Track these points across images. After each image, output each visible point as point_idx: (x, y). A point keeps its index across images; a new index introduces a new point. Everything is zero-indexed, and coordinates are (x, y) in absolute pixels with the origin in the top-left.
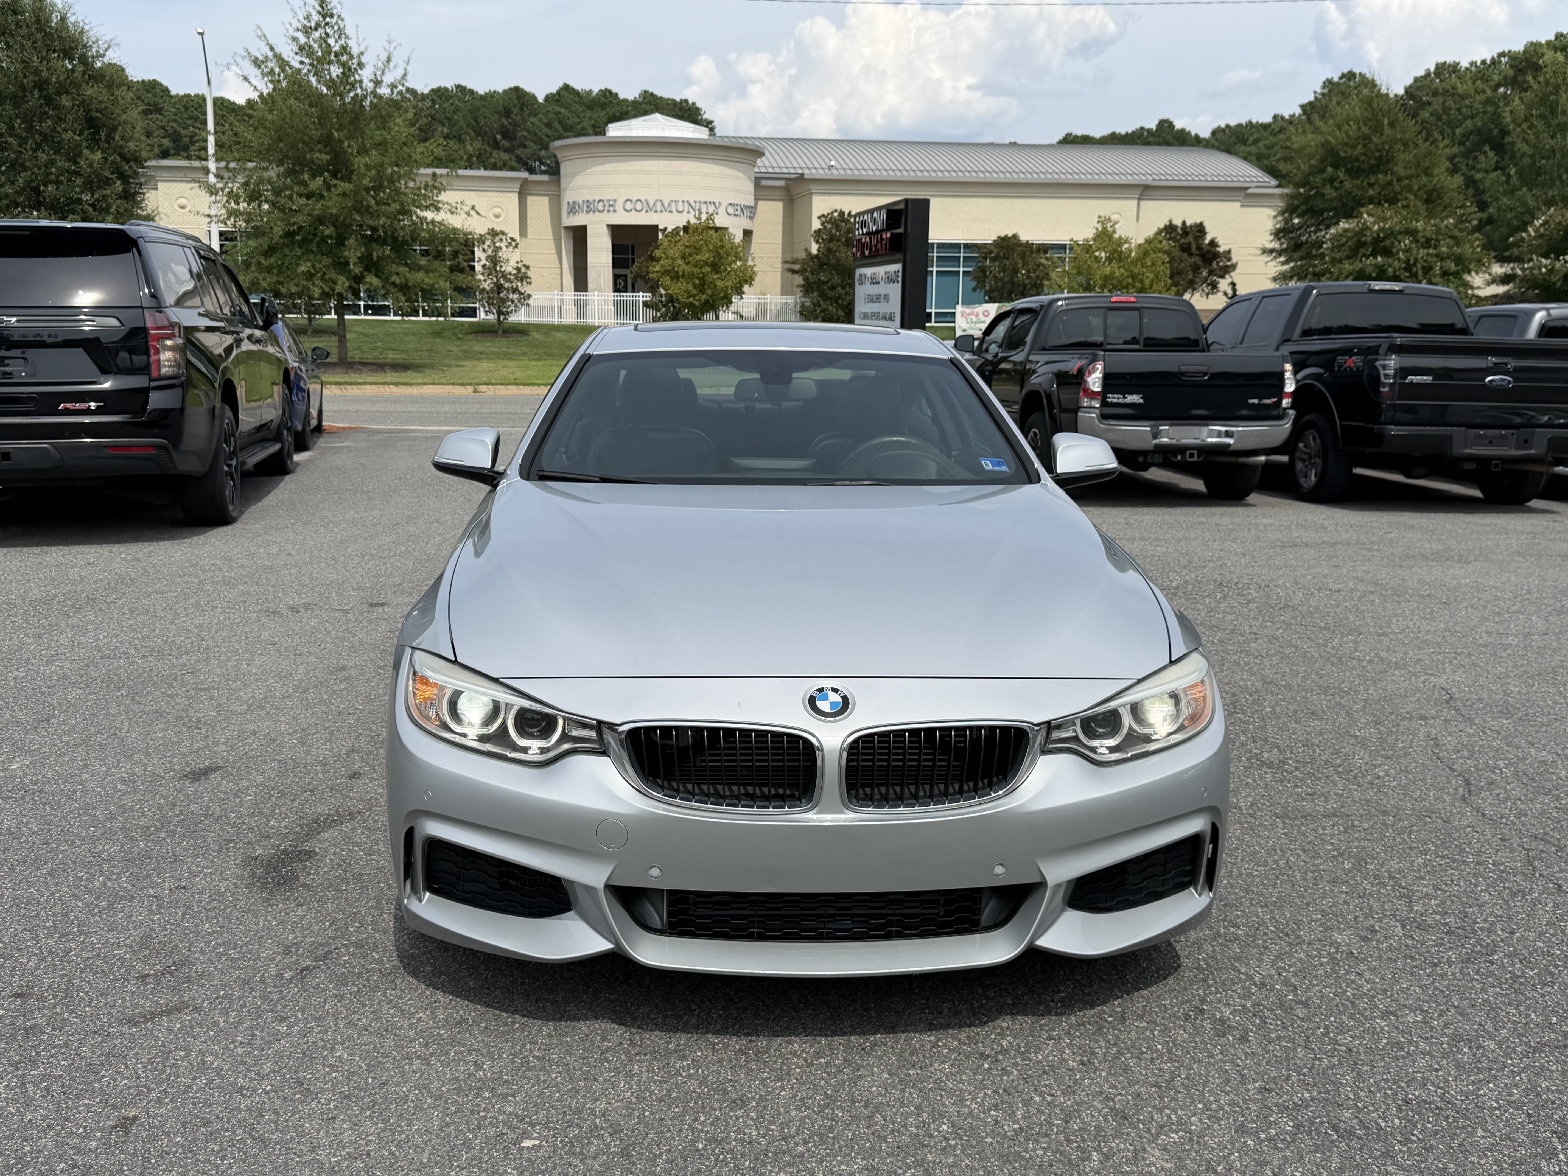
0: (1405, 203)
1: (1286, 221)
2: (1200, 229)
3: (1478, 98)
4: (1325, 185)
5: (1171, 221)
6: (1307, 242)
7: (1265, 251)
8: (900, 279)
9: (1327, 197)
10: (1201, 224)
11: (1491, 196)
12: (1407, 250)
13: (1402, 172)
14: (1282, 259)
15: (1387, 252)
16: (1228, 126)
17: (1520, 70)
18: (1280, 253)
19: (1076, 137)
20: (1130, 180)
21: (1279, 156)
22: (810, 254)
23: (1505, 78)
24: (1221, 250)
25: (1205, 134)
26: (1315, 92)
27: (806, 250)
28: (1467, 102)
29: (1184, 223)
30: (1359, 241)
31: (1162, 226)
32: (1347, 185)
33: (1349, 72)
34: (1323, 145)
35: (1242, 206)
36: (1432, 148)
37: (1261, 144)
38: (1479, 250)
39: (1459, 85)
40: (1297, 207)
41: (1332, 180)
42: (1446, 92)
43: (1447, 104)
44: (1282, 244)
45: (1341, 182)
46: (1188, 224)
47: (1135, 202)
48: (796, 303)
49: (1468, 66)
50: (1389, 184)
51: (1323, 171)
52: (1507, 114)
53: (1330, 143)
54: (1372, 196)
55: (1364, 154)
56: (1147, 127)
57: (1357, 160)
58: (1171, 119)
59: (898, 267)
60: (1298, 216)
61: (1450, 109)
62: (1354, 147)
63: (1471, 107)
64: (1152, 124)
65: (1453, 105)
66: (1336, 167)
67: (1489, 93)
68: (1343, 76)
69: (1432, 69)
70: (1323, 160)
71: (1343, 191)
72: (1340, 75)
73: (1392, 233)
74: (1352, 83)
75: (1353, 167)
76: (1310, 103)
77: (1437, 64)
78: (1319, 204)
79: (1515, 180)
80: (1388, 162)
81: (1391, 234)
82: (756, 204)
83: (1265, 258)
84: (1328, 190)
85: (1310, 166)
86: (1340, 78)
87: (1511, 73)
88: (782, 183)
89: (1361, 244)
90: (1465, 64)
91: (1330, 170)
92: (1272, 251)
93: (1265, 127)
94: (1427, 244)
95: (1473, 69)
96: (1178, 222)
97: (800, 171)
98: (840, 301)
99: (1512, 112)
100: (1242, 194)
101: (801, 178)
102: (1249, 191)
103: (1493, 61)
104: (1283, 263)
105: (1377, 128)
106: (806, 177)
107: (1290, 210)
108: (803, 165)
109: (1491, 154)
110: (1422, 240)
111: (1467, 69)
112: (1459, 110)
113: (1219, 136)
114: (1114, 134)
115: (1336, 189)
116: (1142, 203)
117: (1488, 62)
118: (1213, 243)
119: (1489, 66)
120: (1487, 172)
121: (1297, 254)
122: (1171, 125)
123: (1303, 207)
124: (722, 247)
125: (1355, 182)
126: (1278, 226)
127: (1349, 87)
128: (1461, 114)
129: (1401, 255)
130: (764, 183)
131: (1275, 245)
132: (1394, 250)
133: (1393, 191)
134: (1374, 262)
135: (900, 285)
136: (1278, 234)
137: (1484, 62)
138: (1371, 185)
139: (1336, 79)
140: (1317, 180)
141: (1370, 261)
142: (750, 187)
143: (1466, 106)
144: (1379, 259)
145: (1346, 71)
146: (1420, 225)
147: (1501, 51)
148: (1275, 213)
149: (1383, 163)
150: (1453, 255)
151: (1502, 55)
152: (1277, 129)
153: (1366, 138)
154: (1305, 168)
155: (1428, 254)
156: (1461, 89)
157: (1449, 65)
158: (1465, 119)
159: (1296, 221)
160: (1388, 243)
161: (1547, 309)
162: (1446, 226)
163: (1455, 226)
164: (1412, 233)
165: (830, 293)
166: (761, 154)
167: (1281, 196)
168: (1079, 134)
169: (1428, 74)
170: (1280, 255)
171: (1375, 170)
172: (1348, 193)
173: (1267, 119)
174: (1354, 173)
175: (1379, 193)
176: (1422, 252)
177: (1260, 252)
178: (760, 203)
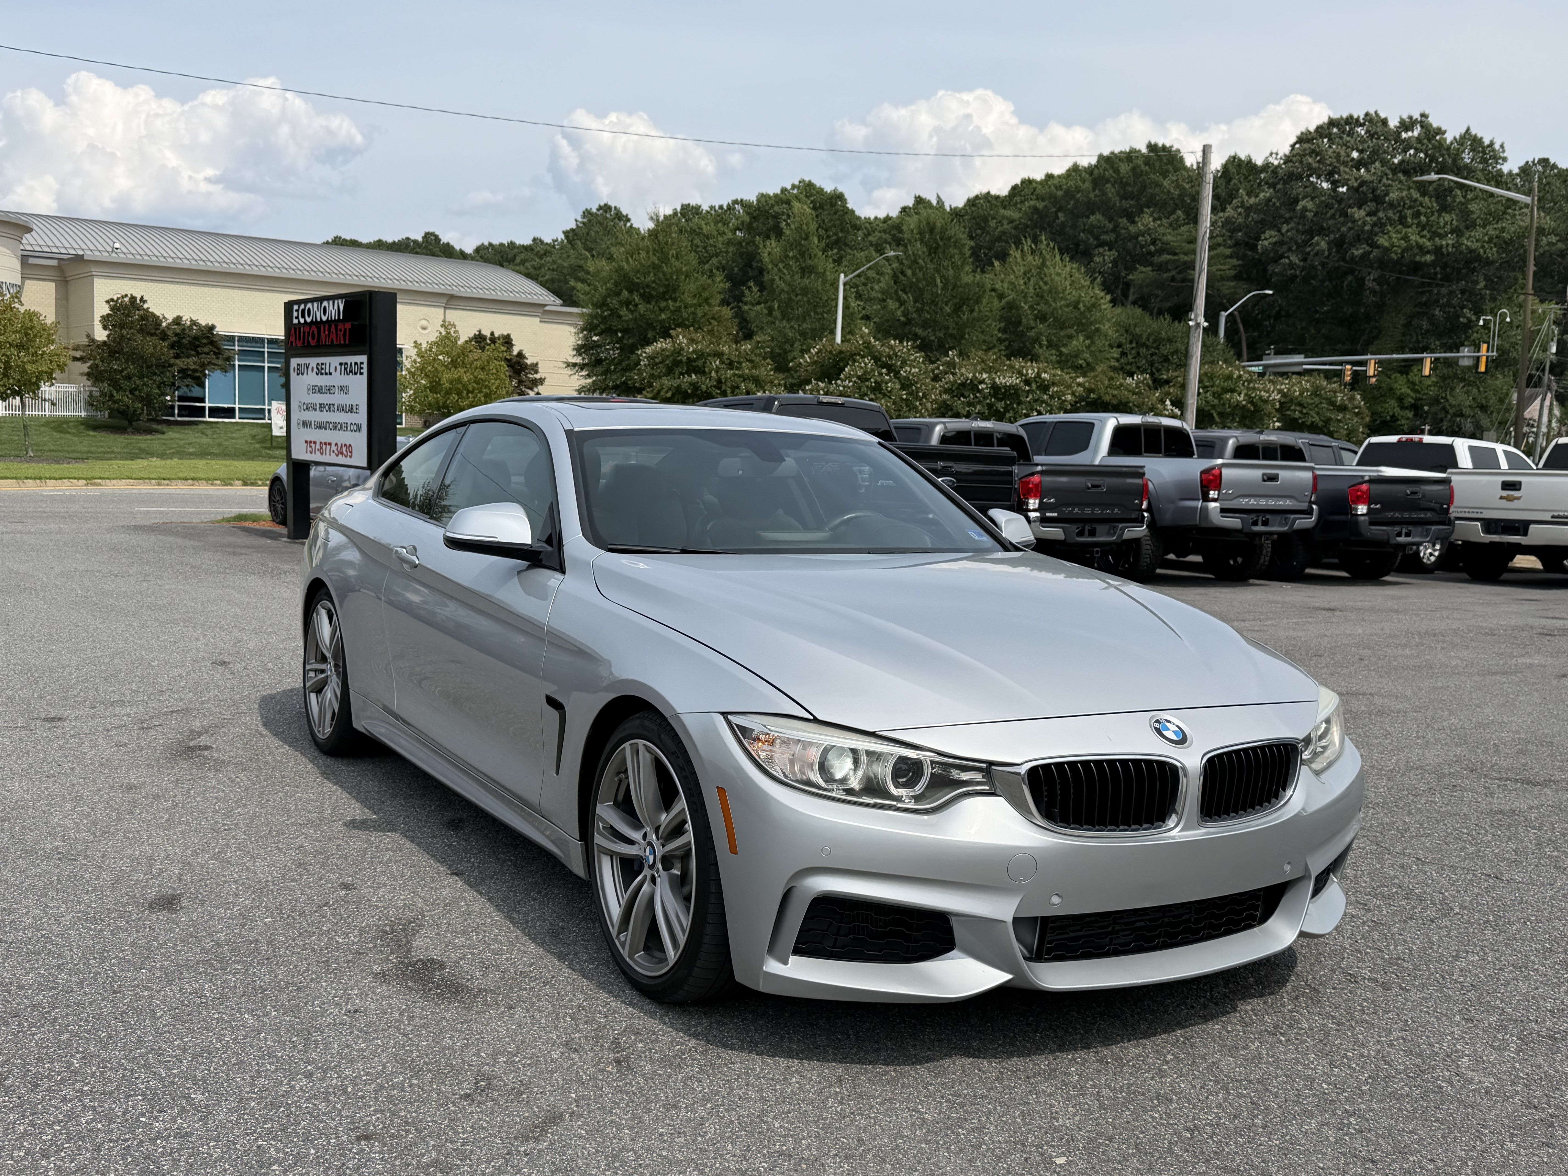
0: (710, 328)
1: (586, 338)
2: (507, 341)
3: (720, 239)
4: (622, 307)
5: (480, 331)
6: (606, 358)
7: (569, 365)
8: (365, 371)
9: (624, 318)
10: (509, 335)
11: (757, 326)
12: (717, 370)
13: (690, 301)
14: (584, 373)
15: (700, 371)
16: (490, 244)
17: (754, 218)
18: (582, 367)
19: (345, 240)
20: (436, 289)
21: (547, 277)
22: (93, 340)
23: (743, 223)
24: (529, 362)
25: (469, 249)
26: (576, 220)
27: (88, 336)
28: (711, 241)
29: (492, 334)
30: (674, 360)
31: (472, 335)
32: (642, 308)
33: (606, 205)
34: (616, 271)
35: (541, 321)
36: (710, 281)
37: (528, 264)
38: (772, 373)
39: (704, 226)
40: (596, 327)
41: (627, 303)
42: (693, 232)
43: (695, 242)
44: (584, 359)
45: (636, 305)
46: (496, 335)
47: (442, 310)
48: (80, 392)
49: (708, 209)
50: (678, 309)
51: (618, 294)
52: (766, 255)
53: (623, 269)
54: (664, 320)
55: (654, 282)
56: (413, 238)
57: (648, 286)
58: (437, 233)
59: (363, 359)
60: (596, 335)
61: (697, 246)
62: (645, 275)
63: (715, 246)
64: (418, 236)
65: (699, 243)
66: (631, 291)
67: (730, 235)
68: (600, 208)
69: (679, 210)
70: (616, 284)
71: (636, 314)
72: (597, 207)
73: (703, 354)
74: (608, 215)
75: (645, 292)
76: (572, 230)
77: (682, 206)
78: (615, 323)
79: (777, 313)
80: (675, 290)
81: (701, 355)
82: (23, 283)
83: (569, 371)
84: (624, 312)
85: (607, 289)
86: (598, 210)
87: (747, 219)
88: (54, 263)
89: (677, 363)
90: (705, 208)
91: (625, 293)
92: (574, 365)
93: (526, 248)
94: (731, 365)
95: (713, 212)
96: (487, 333)
97: (80, 253)
98: (137, 393)
99: (769, 253)
100: (541, 311)
101: (79, 259)
102: (547, 308)
103: (729, 208)
104: (589, 376)
105: (665, 259)
106: (85, 258)
107: (589, 328)
108: (84, 247)
109: (755, 289)
110: (727, 362)
111: (708, 212)
112: (705, 248)
113: (482, 253)
114: (380, 241)
115: (632, 312)
116: (448, 311)
117: (725, 207)
118: (520, 355)
119: (726, 211)
120: (753, 305)
121: (600, 369)
122: (437, 238)
123: (602, 326)
124: (32, 328)
125: (648, 306)
126: (580, 342)
127: (606, 218)
128: (707, 252)
129: (713, 374)
130: (32, 261)
131: (578, 360)
132: (707, 370)
133: (681, 316)
134: (689, 380)
135: (365, 376)
136: (579, 350)
137: (721, 207)
138: (661, 310)
139: (594, 210)
140: (614, 302)
141: (687, 378)
142: (17, 264)
143: (711, 245)
144: (694, 376)
145: (602, 204)
146: (726, 349)
147: (734, 199)
148: (575, 330)
149: (670, 291)
150: (752, 376)
151: (735, 202)
152: (542, 252)
153: (655, 267)
154: (602, 290)
155: (735, 375)
156: (706, 229)
157: (693, 207)
158: (711, 257)
159: (595, 338)
160: (700, 363)
161: (944, 423)
162: (745, 350)
163: (752, 351)
164: (719, 355)
165: (124, 384)
166: (29, 230)
167: (582, 315)
168: (348, 238)
169: (675, 213)
170: (582, 369)
171: (663, 296)
172: (642, 316)
173: (528, 241)
174: (647, 298)
175: (670, 318)
176: (730, 373)
177: (565, 365)
178: (27, 282)
